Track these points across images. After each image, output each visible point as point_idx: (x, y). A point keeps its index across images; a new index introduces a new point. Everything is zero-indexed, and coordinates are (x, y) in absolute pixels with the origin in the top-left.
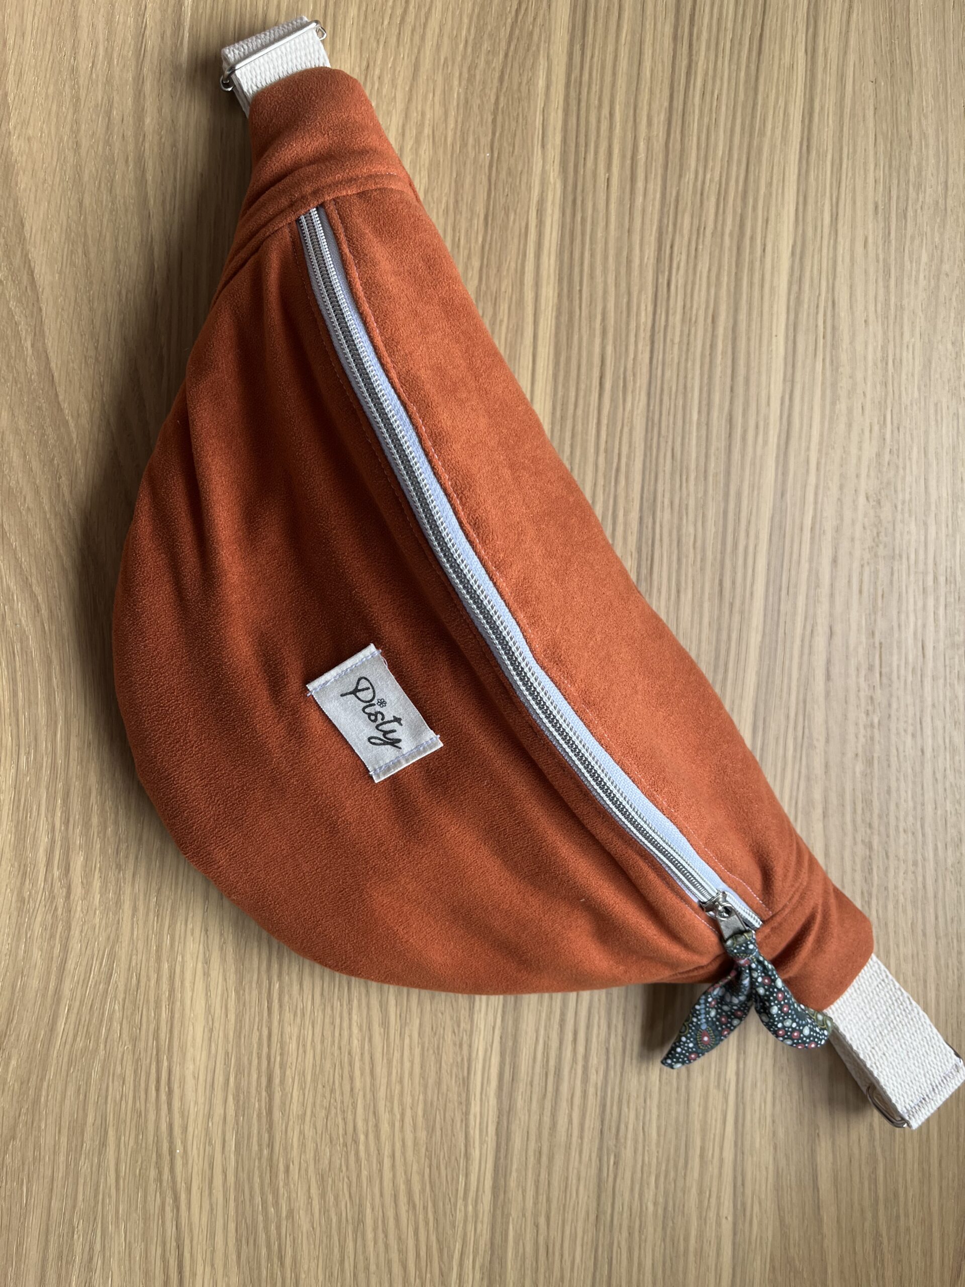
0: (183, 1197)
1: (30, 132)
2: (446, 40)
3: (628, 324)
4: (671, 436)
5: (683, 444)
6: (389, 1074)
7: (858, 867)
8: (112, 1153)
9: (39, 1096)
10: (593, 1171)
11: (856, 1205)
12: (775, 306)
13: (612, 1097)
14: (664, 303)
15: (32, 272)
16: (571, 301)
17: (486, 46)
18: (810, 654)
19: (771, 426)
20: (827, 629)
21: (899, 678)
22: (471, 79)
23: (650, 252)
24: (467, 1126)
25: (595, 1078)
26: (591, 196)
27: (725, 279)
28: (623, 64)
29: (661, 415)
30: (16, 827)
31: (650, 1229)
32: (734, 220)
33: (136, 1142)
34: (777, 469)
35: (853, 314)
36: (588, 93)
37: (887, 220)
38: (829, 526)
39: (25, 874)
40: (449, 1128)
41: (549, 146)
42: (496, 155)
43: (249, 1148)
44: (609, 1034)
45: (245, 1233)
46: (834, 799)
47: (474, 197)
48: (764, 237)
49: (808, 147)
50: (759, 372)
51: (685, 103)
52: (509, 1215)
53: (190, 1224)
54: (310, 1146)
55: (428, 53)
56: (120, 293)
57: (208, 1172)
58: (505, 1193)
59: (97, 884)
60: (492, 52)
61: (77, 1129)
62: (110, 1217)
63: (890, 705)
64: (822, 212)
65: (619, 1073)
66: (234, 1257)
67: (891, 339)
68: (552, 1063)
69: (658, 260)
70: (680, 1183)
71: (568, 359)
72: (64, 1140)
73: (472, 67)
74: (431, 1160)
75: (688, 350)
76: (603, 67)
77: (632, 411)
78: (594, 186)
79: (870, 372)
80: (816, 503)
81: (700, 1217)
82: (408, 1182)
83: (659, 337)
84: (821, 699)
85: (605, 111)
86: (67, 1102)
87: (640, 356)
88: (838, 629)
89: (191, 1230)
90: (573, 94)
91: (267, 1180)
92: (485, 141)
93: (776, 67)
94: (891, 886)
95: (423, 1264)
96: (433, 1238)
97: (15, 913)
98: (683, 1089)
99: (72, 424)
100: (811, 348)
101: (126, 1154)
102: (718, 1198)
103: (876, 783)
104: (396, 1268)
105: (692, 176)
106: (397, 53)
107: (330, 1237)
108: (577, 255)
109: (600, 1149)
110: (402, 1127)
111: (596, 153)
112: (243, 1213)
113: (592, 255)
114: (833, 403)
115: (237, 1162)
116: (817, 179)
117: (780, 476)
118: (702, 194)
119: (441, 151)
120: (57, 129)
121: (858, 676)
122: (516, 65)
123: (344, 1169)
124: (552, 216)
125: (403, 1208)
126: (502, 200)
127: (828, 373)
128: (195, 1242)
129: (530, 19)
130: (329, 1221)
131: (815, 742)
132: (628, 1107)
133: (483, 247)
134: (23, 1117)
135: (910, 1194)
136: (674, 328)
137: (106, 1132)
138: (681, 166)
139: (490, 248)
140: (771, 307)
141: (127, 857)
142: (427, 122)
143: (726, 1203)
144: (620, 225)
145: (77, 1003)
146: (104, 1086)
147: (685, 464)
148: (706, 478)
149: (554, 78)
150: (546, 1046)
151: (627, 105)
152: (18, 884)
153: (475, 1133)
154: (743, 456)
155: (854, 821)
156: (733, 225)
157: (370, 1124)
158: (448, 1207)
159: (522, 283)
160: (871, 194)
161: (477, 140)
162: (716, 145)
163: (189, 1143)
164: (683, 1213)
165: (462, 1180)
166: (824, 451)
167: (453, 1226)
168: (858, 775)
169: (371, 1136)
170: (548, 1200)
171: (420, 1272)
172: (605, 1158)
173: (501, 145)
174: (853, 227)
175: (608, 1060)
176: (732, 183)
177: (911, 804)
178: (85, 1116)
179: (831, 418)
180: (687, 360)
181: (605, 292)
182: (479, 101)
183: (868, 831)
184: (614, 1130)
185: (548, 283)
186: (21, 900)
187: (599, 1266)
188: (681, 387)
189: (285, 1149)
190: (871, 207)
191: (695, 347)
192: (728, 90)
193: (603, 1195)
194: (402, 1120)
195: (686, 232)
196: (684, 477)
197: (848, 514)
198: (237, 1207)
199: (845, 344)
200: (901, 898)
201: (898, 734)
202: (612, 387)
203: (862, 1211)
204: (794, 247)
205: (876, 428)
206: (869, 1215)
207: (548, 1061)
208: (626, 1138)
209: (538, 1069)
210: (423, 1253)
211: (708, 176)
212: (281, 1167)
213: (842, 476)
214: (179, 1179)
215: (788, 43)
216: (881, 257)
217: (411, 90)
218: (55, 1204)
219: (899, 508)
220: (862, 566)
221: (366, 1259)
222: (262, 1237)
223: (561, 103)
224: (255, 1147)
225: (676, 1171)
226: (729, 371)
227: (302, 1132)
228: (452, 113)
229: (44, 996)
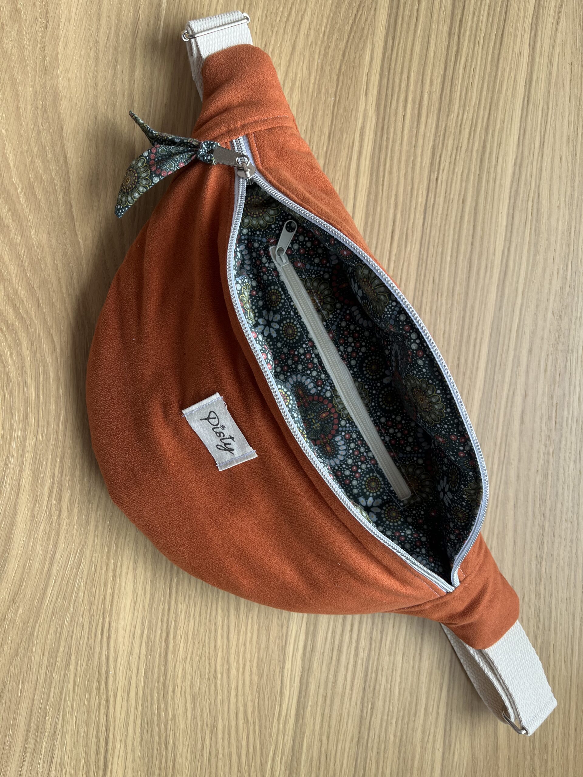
0: (112, 700)
1: (70, 75)
2: (312, 31)
3: (411, 201)
4: (433, 269)
5: (440, 275)
6: (238, 639)
7: (535, 541)
8: (72, 670)
9: (34, 632)
10: (358, 711)
11: (521, 750)
12: (502, 195)
13: (372, 668)
14: (434, 190)
15: (66, 156)
16: (377, 187)
17: (336, 36)
18: (512, 406)
19: (495, 267)
20: (523, 392)
21: (567, 425)
22: (326, 54)
23: (427, 160)
24: (282, 676)
25: (362, 654)
26: (393, 125)
27: (472, 177)
28: (417, 49)
29: (427, 257)
30: (33, 473)
31: (391, 751)
32: (479, 143)
33: (87, 665)
34: (497, 292)
35: (550, 202)
36: (395, 65)
37: (575, 146)
38: (528, 330)
39: (36, 500)
40: (272, 675)
41: (370, 95)
42: (337, 99)
43: (152, 674)
44: (373, 629)
45: (146, 727)
46: (521, 496)
47: (323, 123)
48: (498, 154)
49: (528, 101)
50: (490, 234)
51: (453, 73)
52: (304, 733)
53: (114, 717)
54: (188, 677)
55: (301, 38)
56: (114, 171)
57: (127, 688)
58: (303, 719)
59: (76, 510)
60: (340, 39)
61: (54, 653)
62: (68, 708)
63: (560, 442)
64: (535, 140)
65: (377, 654)
66: (139, 740)
67: (574, 218)
68: (337, 643)
69: (432, 164)
70: (411, 725)
71: (373, 221)
72: (45, 659)
73: (328, 47)
74: (259, 694)
75: (446, 219)
76: (405, 50)
77: (410, 254)
78: (396, 120)
79: (559, 237)
80: (520, 315)
81: (422, 747)
82: (245, 706)
83: (429, 210)
84: (517, 435)
85: (405, 76)
86: (49, 637)
87: (417, 221)
88: (530, 393)
89: (115, 721)
90: (386, 65)
91: (161, 696)
92: (332, 91)
93: (510, 53)
94: (555, 554)
95: (251, 757)
96: (258, 742)
97: (29, 523)
98: (417, 667)
99: (82, 243)
100: (523, 221)
101: (81, 671)
102: (434, 736)
103: (549, 489)
104: (234, 758)
105: (455, 116)
106: (283, 38)
107: (196, 734)
108: (382, 160)
109: (363, 699)
110: (244, 672)
111: (398, 100)
112: (146, 714)
113: (392, 160)
114: (535, 256)
115: (145, 683)
116: (532, 120)
117: (499, 297)
118: (461, 126)
119: (305, 96)
120: (85, 75)
121: (541, 422)
122: (353, 47)
123: (207, 693)
124: (369, 136)
125: (241, 721)
126: (340, 126)
127: (533, 237)
128: (116, 729)
129: (363, 20)
130: (196, 724)
131: (512, 461)
132: (382, 675)
133: (326, 152)
134: (23, 644)
135: (555, 747)
136: (439, 205)
137: (70, 657)
138: (449, 109)
139: (331, 154)
140: (500, 195)
141: (94, 496)
142: (298, 79)
143: (439, 740)
144: (410, 143)
145: (60, 579)
146: (71, 629)
147: (441, 286)
148: (453, 296)
149: (375, 56)
150: (334, 632)
151: (418, 73)
152: (32, 506)
153: (287, 681)
154: (476, 285)
155: (534, 512)
156: (479, 146)
157: (225, 668)
158: (268, 724)
159: (348, 175)
160: (565, 130)
161: (327, 91)
162: (471, 97)
163: (118, 668)
164: (412, 743)
165: (277, 708)
166: (527, 284)
167: (270, 736)
168: (538, 483)
169: (225, 675)
170: (329, 727)
171: (249, 761)
172: (366, 705)
173: (341, 94)
174: (553, 150)
175: (371, 644)
176: (480, 121)
177: (571, 504)
178: (59, 646)
179: (533, 265)
180: (445, 225)
181: (398, 182)
182: (329, 68)
183: (542, 518)
184: (372, 688)
185: (364, 176)
186: (33, 516)
187: (357, 770)
188: (441, 241)
189: (173, 678)
190: (565, 139)
191: (451, 217)
192: (481, 65)
193: (363, 727)
194: (244, 668)
195: (449, 148)
196: (440, 295)
197: (540, 323)
198: (143, 709)
199: (544, 220)
200: (562, 562)
201: (565, 460)
202: (399, 238)
203: (524, 754)
204: (516, 160)
205: (561, 272)
206: (528, 757)
207: (334, 641)
208: (379, 694)
209: (328, 645)
210: (251, 750)
211: (465, 116)
212: (171, 689)
213: (538, 300)
214: (110, 690)
215: (519, 40)
216: (570, 168)
217: (290, 60)
218: (37, 697)
219: (573, 321)
220: (548, 355)
221: (217, 750)
222: (156, 730)
223: (379, 70)
224: (156, 675)
225: (409, 717)
226: (471, 233)
227: (184, 669)
228: (313, 74)
229: (41, 573)
